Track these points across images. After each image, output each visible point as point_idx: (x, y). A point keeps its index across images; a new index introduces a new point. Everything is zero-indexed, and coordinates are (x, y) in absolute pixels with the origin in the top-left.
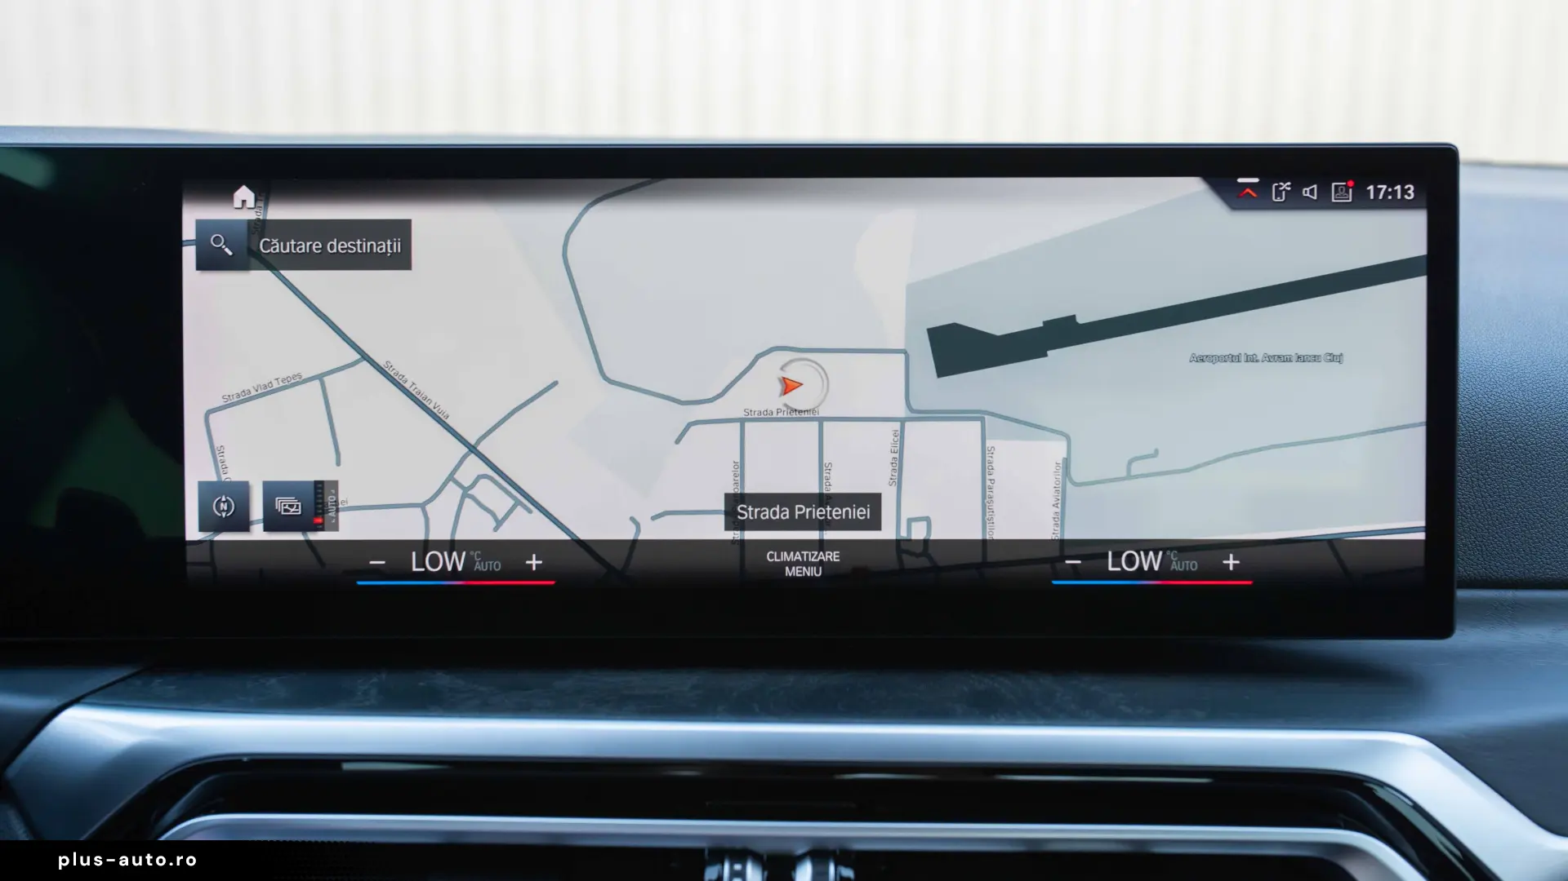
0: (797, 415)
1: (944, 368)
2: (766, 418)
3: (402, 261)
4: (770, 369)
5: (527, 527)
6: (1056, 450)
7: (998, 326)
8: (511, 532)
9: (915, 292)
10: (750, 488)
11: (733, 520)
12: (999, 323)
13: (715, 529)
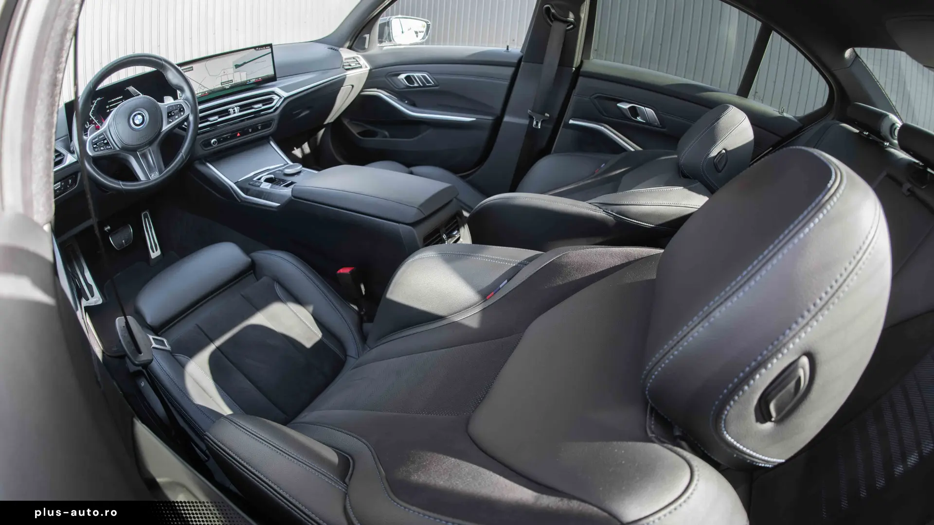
0: (225, 75)
1: (236, 68)
2: (223, 75)
3: (192, 70)
4: (223, 72)
5: (206, 90)
6: (245, 73)
7: (239, 64)
8: (204, 91)
9: (233, 62)
10: (223, 81)
11: (222, 85)
12: (239, 63)
13: (220, 86)
